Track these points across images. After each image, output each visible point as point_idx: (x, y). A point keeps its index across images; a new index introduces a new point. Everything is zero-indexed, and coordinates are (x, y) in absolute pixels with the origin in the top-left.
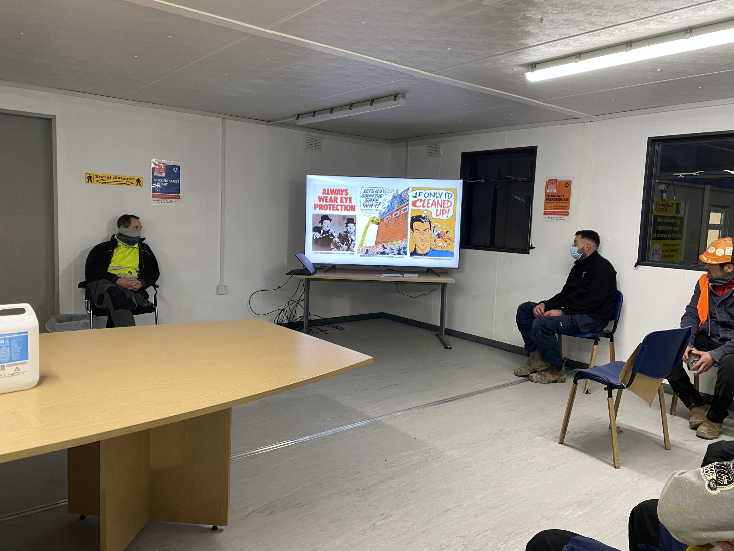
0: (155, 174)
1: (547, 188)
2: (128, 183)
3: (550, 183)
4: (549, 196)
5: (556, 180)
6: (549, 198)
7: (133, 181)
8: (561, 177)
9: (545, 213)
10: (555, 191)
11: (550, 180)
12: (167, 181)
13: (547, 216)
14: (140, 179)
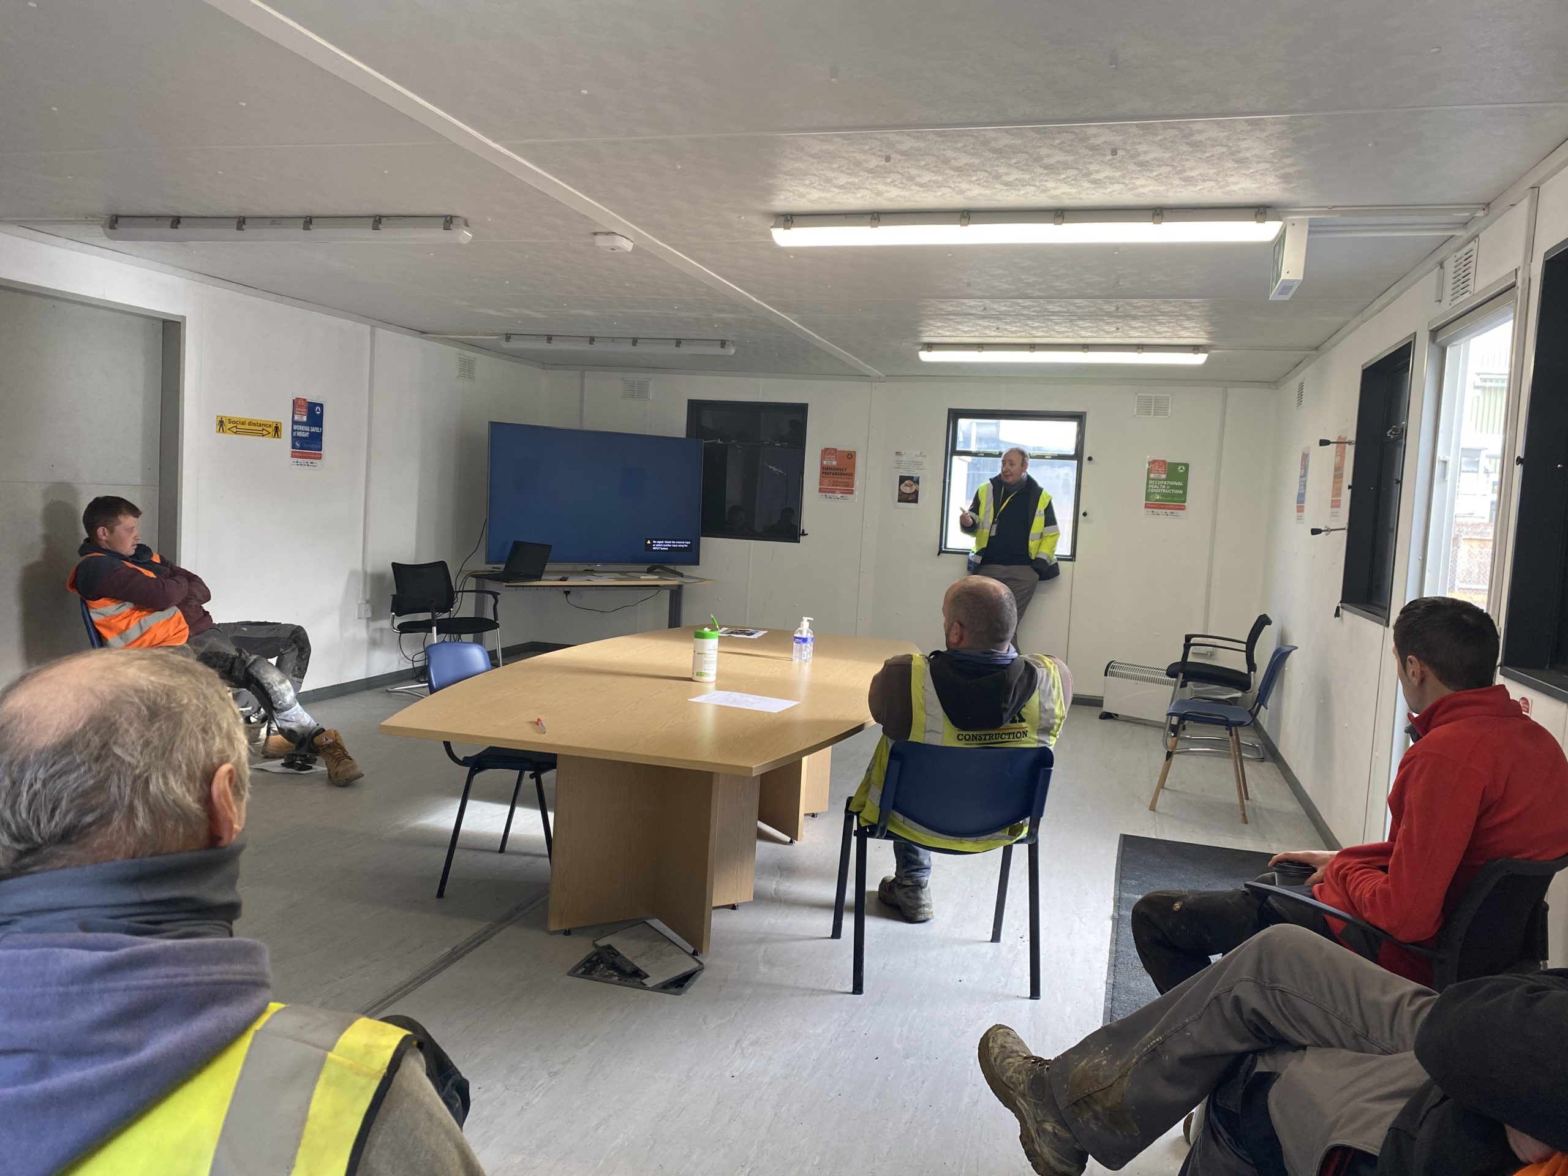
0: (296, 418)
1: (823, 459)
2: (265, 433)
3: (826, 452)
4: (827, 469)
5: (835, 450)
6: (826, 471)
7: (270, 430)
8: (843, 446)
9: (821, 491)
10: (835, 463)
11: (826, 449)
12: (307, 428)
13: (824, 494)
14: (279, 425)
